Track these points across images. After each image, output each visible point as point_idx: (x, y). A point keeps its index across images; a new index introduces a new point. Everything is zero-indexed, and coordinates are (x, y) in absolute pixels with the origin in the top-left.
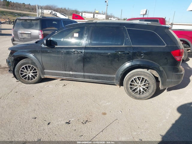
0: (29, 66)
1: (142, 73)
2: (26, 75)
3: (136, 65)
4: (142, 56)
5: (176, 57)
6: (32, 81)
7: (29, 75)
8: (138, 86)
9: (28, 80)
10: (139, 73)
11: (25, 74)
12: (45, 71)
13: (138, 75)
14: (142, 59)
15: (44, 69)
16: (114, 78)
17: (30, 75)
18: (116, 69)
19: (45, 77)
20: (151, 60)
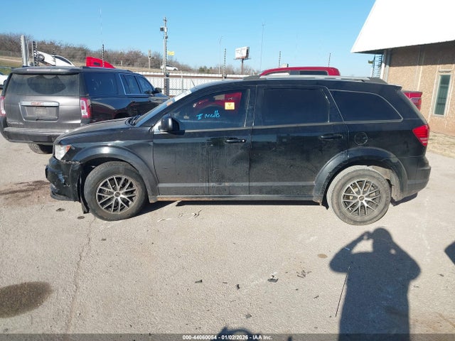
0: (119, 179)
1: (366, 173)
2: (110, 200)
3: (356, 157)
4: (364, 140)
5: (421, 139)
6: (123, 211)
7: (117, 199)
8: (358, 199)
9: (114, 210)
10: (361, 172)
11: (109, 197)
12: (160, 185)
13: (358, 176)
14: (364, 145)
15: (157, 181)
16: (313, 186)
17: (119, 198)
18: (316, 170)
19: (159, 200)
20: (380, 147)
